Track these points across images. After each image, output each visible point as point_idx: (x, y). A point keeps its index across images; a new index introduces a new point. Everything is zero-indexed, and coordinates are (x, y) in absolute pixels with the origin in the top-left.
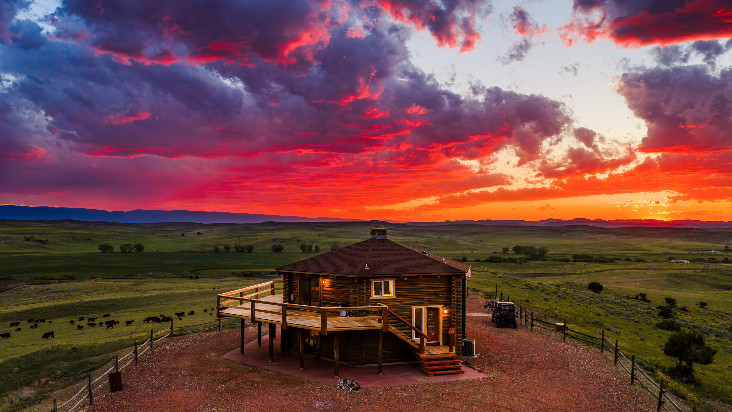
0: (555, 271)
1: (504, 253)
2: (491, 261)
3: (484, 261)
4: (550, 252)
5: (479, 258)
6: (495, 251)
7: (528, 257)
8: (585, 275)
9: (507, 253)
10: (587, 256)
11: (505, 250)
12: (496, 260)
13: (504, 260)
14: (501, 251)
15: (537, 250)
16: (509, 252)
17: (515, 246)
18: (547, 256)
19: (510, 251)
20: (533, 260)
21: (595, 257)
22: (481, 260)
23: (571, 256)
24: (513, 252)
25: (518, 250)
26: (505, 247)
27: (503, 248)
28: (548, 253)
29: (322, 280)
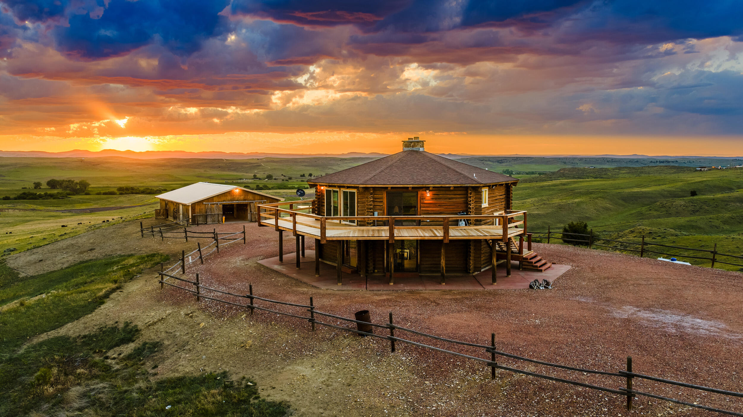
0: (110, 204)
1: (35, 188)
2: (24, 198)
3: (15, 199)
4: (92, 186)
5: (8, 196)
6: (24, 187)
7: (68, 192)
8: (148, 206)
9: (40, 188)
10: (132, 189)
11: (37, 185)
12: (31, 196)
13: (40, 196)
14: (33, 186)
15: (77, 183)
16: (42, 187)
17: (49, 179)
18: (89, 189)
19: (44, 186)
20: (75, 195)
21: (142, 189)
22: (11, 197)
23: (116, 189)
24: (48, 187)
25: (52, 184)
26: (37, 181)
27: (34, 183)
28: (90, 186)
29: (424, 192)
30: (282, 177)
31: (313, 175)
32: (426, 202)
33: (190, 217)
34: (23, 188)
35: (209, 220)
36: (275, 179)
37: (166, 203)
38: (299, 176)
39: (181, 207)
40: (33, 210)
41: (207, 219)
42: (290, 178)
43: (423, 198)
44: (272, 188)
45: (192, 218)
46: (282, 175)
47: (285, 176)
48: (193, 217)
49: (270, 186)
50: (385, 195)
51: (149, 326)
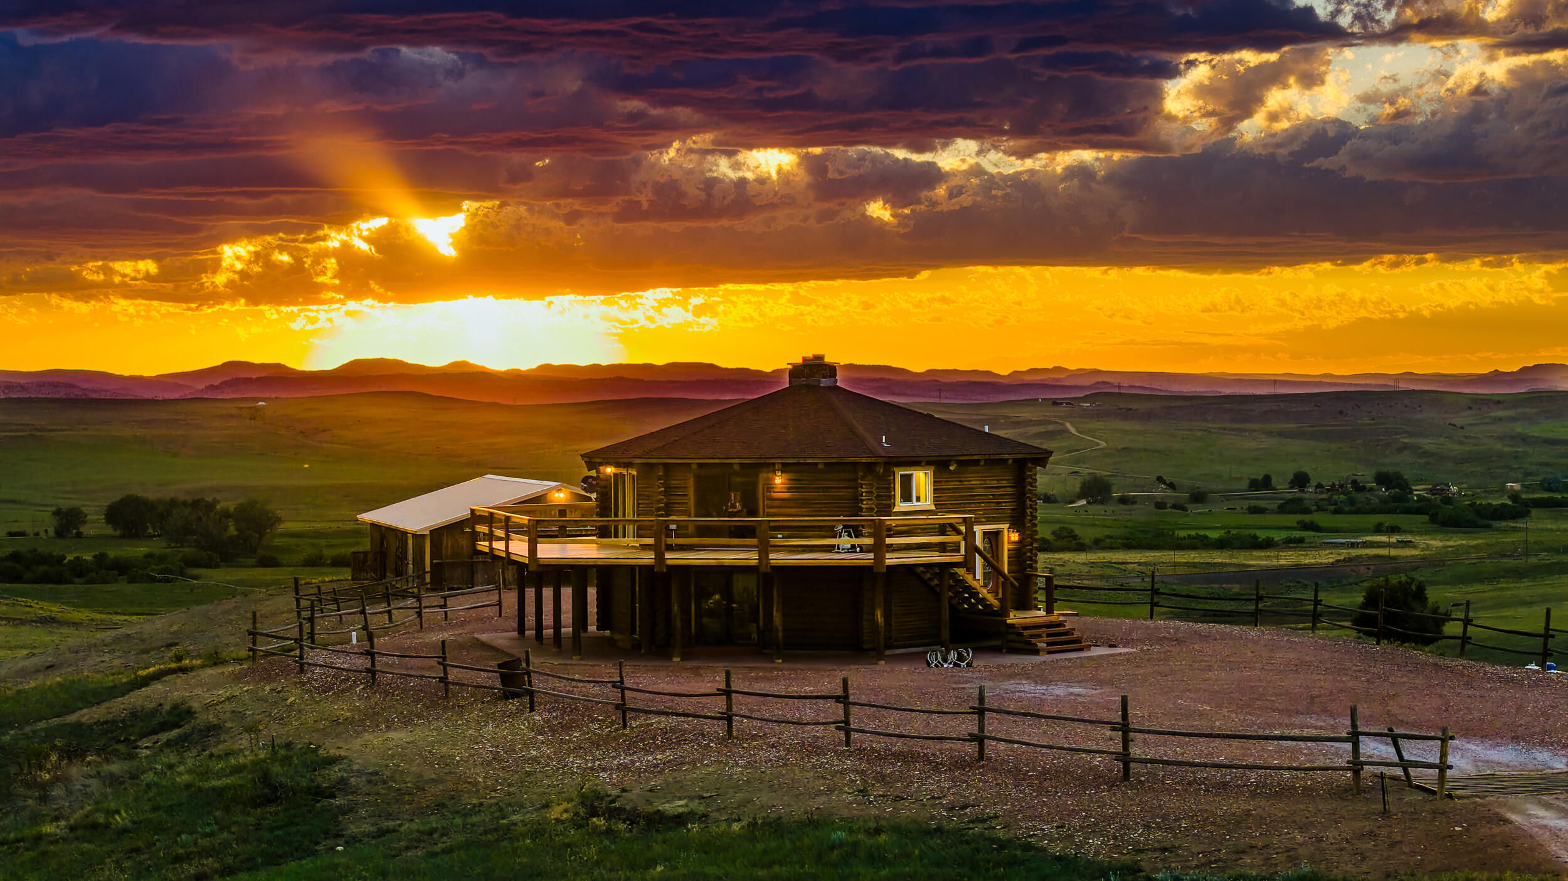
1: (60, 534)
2: (16, 578)
4: (289, 526)
6: (15, 528)
7: (188, 551)
9: (79, 535)
11: (68, 522)
12: (42, 569)
13: (79, 571)
14: (48, 524)
15: (227, 515)
16: (86, 530)
17: (116, 497)
18: (278, 542)
19: (95, 525)
20: (217, 566)
24: (109, 530)
25: (128, 516)
26: (65, 504)
27: (58, 513)
28: (282, 528)
29: (770, 475)
30: (1161, 492)
31: (1314, 483)
32: (775, 495)
33: (428, 569)
34: (10, 534)
35: (479, 577)
36: (1123, 500)
37: (382, 532)
38: (1245, 484)
39: (410, 542)
40: (48, 621)
41: (472, 577)
42: (1198, 497)
43: (769, 488)
44: (1098, 545)
45: (431, 572)
46: (1160, 479)
47: (1172, 486)
48: (437, 569)
49: (1087, 535)
50: (691, 482)
51: (207, 707)
